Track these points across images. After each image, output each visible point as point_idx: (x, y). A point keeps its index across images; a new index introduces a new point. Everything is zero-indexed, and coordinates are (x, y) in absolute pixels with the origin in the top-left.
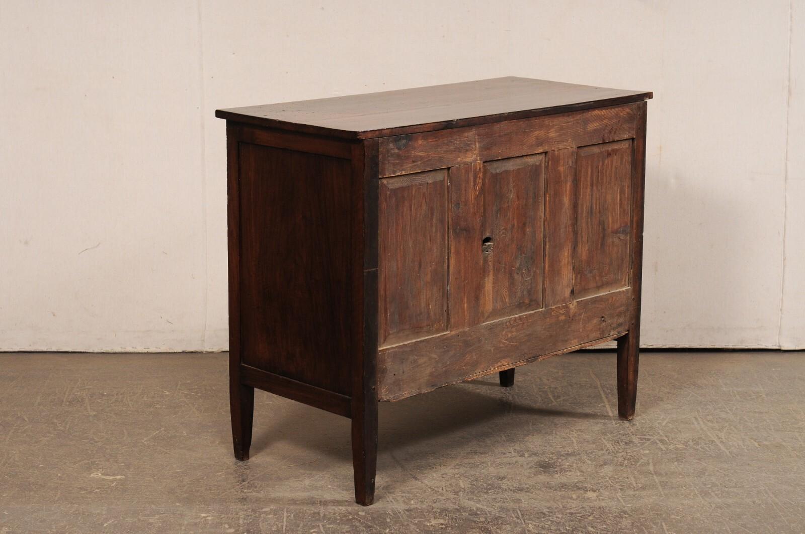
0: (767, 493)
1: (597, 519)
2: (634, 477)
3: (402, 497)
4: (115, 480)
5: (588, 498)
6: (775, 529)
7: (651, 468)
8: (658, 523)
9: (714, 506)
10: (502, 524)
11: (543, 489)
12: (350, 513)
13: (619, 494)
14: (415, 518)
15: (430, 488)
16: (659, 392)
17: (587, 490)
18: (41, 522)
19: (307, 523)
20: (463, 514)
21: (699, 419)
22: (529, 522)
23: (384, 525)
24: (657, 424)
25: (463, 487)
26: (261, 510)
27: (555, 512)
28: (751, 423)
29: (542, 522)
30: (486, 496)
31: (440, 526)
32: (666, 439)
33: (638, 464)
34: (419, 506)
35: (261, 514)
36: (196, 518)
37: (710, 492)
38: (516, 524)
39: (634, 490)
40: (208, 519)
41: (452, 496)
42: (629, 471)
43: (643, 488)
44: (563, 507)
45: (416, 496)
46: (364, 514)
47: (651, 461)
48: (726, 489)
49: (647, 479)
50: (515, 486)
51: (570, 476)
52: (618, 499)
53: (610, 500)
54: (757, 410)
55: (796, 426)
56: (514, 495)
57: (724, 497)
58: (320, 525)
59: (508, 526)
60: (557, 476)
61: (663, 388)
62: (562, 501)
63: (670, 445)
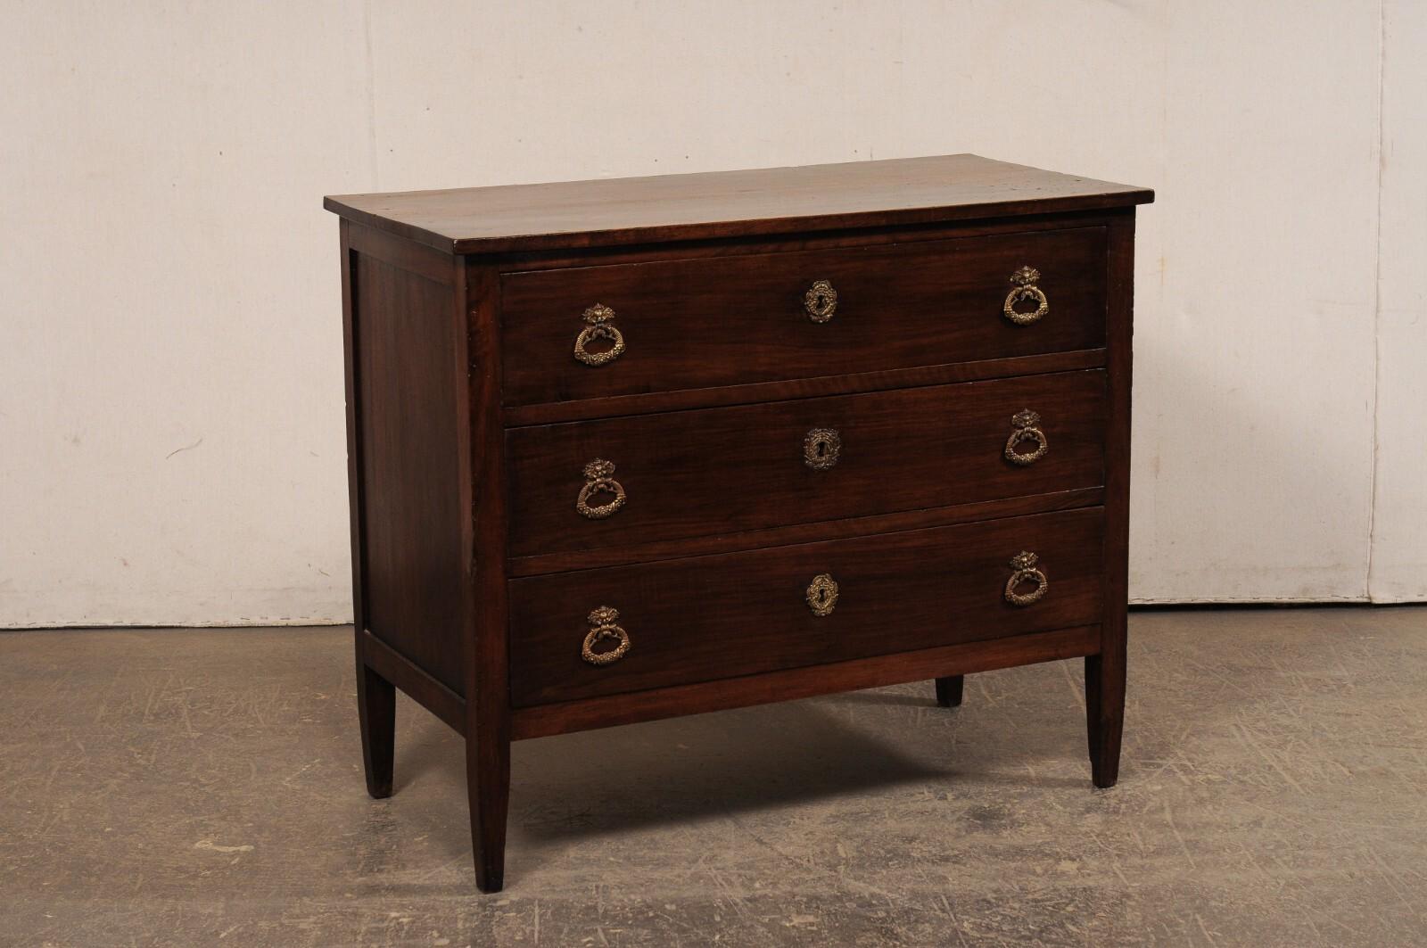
0: (1372, 858)
1: (1082, 911)
2: (1140, 834)
3: (740, 876)
4: (237, 853)
5: (1063, 873)
6: (1392, 922)
7: (1168, 816)
8: (1189, 915)
9: (1282, 882)
10: (916, 921)
11: (984, 857)
12: (649, 907)
13: (1116, 865)
14: (763, 913)
15: (787, 858)
16: (1170, 681)
17: (1060, 859)
18: (110, 931)
19: (576, 927)
20: (847, 904)
21: (1244, 728)
22: (964, 917)
23: (712, 926)
24: (1172, 739)
25: (844, 856)
26: (494, 905)
27: (1008, 899)
28: (1334, 733)
29: (986, 916)
30: (884, 872)
31: (809, 928)
32: (1189, 764)
33: (1145, 810)
34: (768, 891)
35: (493, 911)
36: (383, 920)
37: (1274, 857)
38: (941, 922)
39: (1142, 858)
40: (402, 922)
41: (826, 873)
42: (1130, 823)
43: (1158, 853)
44: (1022, 889)
45: (764, 874)
46: (674, 907)
47: (1166, 804)
48: (1302, 853)
49: (1162, 836)
50: (934, 852)
51: (1028, 833)
52: (1115, 873)
53: (1100, 876)
54: (1340, 711)
55: (1410, 737)
56: (934, 868)
57: (1298, 866)
58: (600, 930)
59: (927, 925)
60: (1005, 833)
61: (1176, 675)
62: (1019, 878)
63: (1197, 775)
